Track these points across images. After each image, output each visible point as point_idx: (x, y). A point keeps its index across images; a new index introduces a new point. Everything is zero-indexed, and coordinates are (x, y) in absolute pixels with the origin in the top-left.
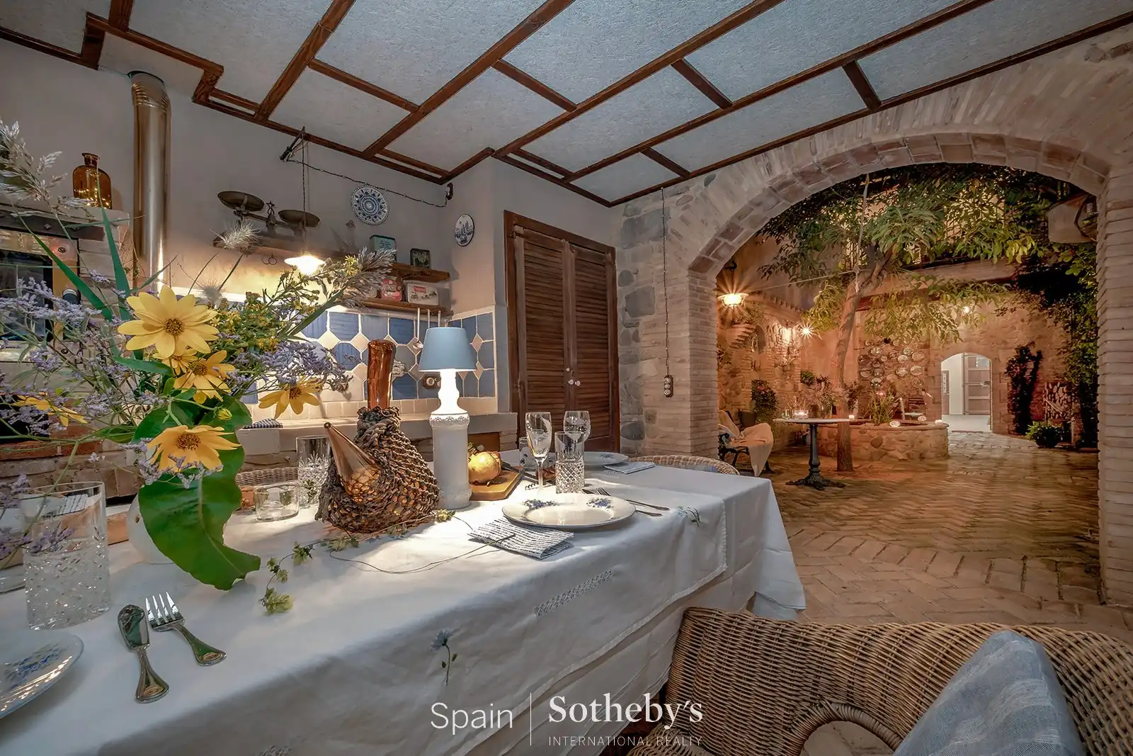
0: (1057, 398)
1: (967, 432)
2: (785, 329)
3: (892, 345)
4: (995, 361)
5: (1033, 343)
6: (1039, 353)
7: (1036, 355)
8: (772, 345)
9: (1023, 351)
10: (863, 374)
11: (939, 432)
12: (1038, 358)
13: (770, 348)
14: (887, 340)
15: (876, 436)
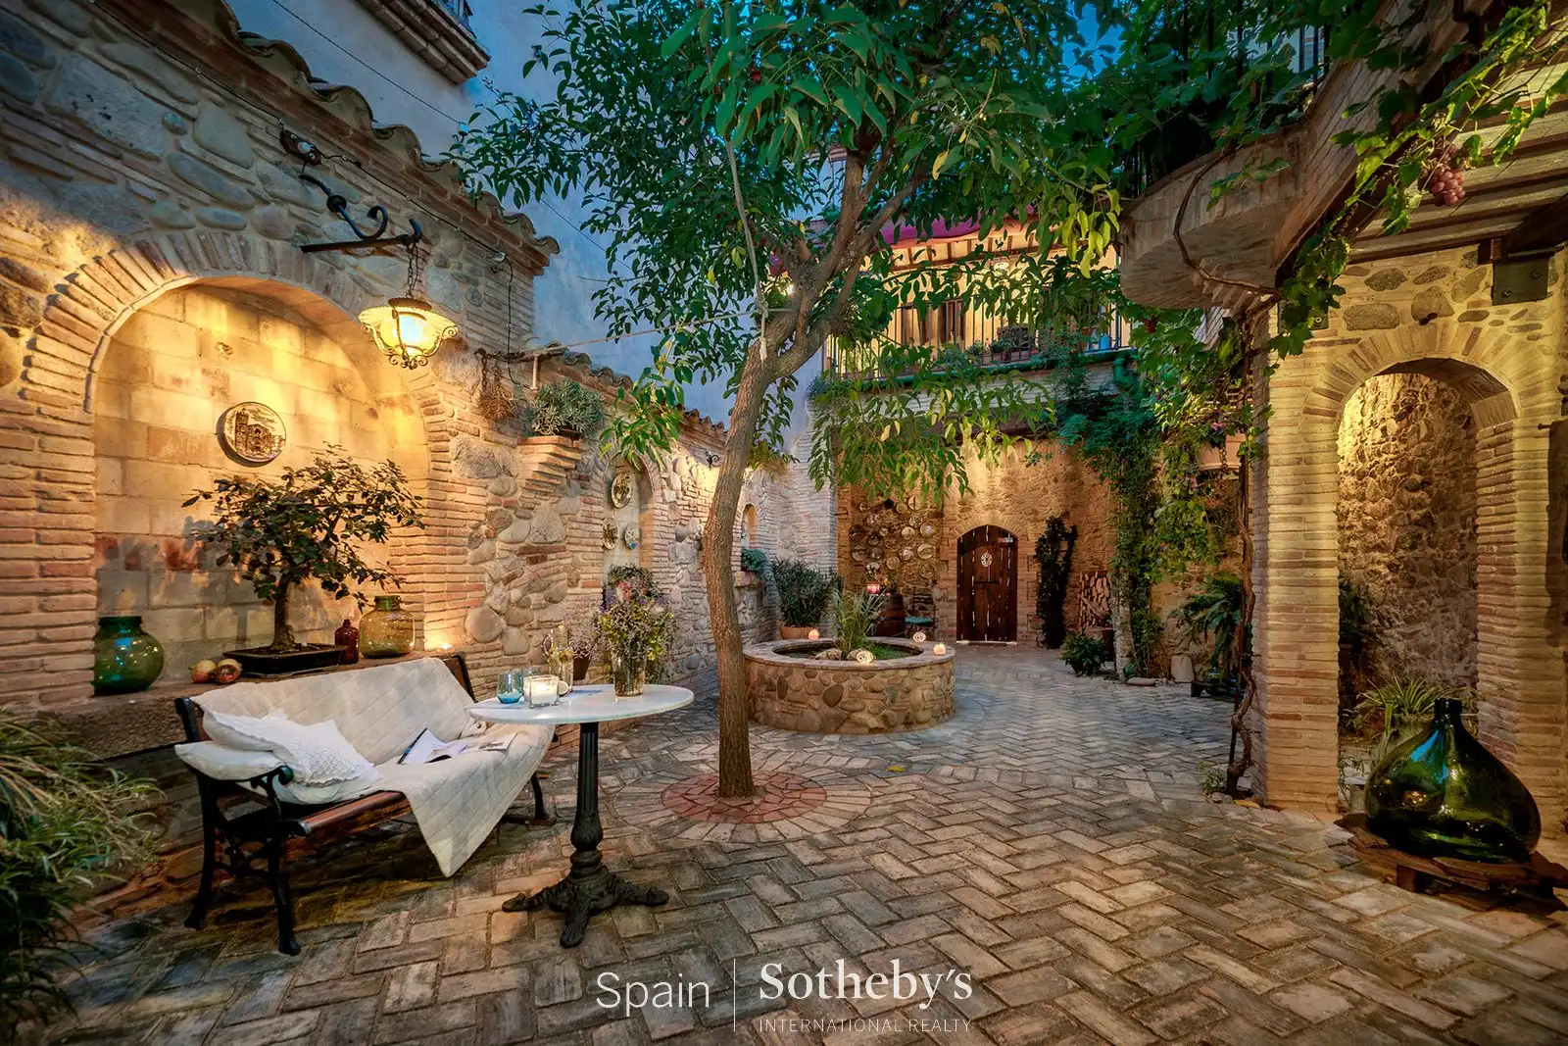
0: (1094, 594)
2: (706, 469)
3: (895, 511)
5: (1066, 514)
6: (1074, 528)
7: (1070, 531)
8: (670, 496)
9: (1055, 524)
10: (855, 556)
11: (938, 670)
12: (1073, 536)
13: (664, 502)
14: (889, 504)
15: (833, 683)
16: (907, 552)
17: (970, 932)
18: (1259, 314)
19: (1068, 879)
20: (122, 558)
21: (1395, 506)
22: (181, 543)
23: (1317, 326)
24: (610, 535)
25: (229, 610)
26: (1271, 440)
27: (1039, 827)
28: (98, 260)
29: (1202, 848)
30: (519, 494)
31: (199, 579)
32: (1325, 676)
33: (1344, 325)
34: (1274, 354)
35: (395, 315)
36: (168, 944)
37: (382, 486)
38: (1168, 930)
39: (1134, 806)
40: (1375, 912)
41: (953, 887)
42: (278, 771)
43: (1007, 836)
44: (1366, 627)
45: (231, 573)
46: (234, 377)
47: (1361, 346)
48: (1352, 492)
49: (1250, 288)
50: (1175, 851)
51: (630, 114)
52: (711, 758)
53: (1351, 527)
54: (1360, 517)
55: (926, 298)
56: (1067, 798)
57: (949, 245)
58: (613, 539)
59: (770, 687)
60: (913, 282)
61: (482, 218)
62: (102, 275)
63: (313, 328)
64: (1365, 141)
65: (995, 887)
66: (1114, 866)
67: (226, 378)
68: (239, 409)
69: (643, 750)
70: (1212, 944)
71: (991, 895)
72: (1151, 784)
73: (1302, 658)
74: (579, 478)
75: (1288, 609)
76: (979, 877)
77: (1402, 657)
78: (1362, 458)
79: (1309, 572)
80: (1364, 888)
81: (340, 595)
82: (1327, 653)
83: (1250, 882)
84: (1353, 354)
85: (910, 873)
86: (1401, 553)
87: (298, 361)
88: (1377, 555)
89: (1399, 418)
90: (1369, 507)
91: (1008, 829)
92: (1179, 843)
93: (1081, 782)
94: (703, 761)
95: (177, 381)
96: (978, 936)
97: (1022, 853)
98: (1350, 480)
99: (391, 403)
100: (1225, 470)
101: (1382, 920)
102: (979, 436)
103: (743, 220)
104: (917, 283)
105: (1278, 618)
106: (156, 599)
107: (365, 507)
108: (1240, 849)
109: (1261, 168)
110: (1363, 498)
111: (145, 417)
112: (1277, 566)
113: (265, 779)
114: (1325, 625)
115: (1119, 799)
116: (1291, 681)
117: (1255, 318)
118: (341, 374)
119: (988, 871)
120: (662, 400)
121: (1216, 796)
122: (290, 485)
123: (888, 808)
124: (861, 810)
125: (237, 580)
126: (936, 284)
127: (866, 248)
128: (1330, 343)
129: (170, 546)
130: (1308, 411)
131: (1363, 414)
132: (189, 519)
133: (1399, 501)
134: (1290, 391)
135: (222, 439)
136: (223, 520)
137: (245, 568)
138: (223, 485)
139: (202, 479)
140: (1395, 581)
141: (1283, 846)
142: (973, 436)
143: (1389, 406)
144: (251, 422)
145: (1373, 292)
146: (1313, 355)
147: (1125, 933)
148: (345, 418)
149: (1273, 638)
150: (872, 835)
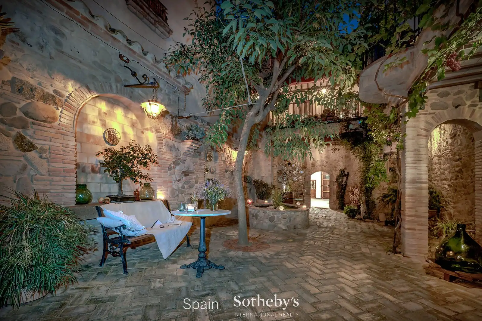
0: (355, 194)
1: (321, 208)
2: (234, 151)
3: (291, 166)
4: (331, 176)
5: (345, 168)
6: (348, 173)
7: (347, 174)
8: (224, 159)
9: (342, 172)
10: (279, 179)
11: (304, 213)
12: (347, 176)
13: (222, 160)
14: (289, 164)
15: (272, 215)
16: (295, 179)
17: (310, 282)
18: (403, 105)
19: (341, 271)
20: (81, 169)
21: (451, 166)
22: (95, 166)
23: (421, 109)
24: (207, 170)
25: (106, 185)
26: (406, 144)
27: (333, 258)
28: (76, 89)
29: (383, 266)
30: (182, 156)
31: (99, 175)
32: (424, 217)
33: (430, 108)
34: (407, 117)
35: (150, 104)
36: (95, 270)
37: (146, 152)
38: (369, 286)
39: (363, 254)
40: (436, 286)
41: (306, 271)
42: (122, 225)
43: (323, 260)
44: (441, 205)
45: (107, 174)
46: (107, 121)
47: (436, 115)
48: (437, 162)
49: (399, 97)
50: (375, 266)
51: (212, 47)
52: (236, 235)
53: (436, 173)
54: (439, 170)
55: (299, 100)
56: (343, 251)
57: (308, 84)
58: (207, 171)
59: (253, 216)
60: (295, 95)
61: (171, 77)
62: (77, 93)
63: (127, 108)
64: (430, 52)
65: (318, 272)
66: (355, 269)
67: (105, 121)
68: (109, 130)
69: (217, 232)
70: (383, 290)
71: (317, 274)
72: (369, 249)
73: (416, 211)
74: (198, 152)
75: (412, 196)
76: (314, 269)
77: (453, 215)
78: (440, 151)
79: (419, 185)
80: (433, 279)
81: (135, 182)
82: (424, 210)
83: (397, 276)
84: (433, 117)
85: (294, 267)
86: (452, 181)
87: (123, 117)
88: (445, 182)
89: (451, 138)
90: (442, 167)
91: (323, 258)
92: (376, 264)
93: (347, 247)
94: (234, 235)
95: (94, 122)
96: (313, 283)
97: (328, 264)
98: (436, 158)
99: (147, 129)
100: (392, 153)
101: (437, 288)
102: (315, 141)
103: (245, 77)
104: (296, 96)
105: (409, 199)
106: (89, 181)
107: (142, 158)
108: (395, 267)
109: (399, 60)
110: (440, 164)
111: (86, 132)
112: (408, 182)
113: (119, 228)
114: (424, 201)
115: (358, 252)
116: (413, 218)
117: (401, 106)
118: (134, 121)
119: (317, 268)
120: (222, 129)
121: (389, 253)
122: (122, 151)
123: (288, 250)
124: (280, 250)
125: (109, 176)
126: (302, 96)
127: (281, 85)
128: (425, 114)
129: (92, 167)
130: (418, 135)
131: (440, 137)
132: (97, 159)
133: (452, 165)
134: (413, 129)
135: (105, 138)
136: (106, 160)
137: (111, 173)
138: (106, 150)
139: (100, 149)
140: (450, 190)
141: (409, 267)
142: (313, 141)
143: (448, 135)
144: (112, 134)
145: (439, 98)
146: (419, 118)
147: (357, 286)
148: (135, 133)
149: (407, 205)
150: (283, 257)
